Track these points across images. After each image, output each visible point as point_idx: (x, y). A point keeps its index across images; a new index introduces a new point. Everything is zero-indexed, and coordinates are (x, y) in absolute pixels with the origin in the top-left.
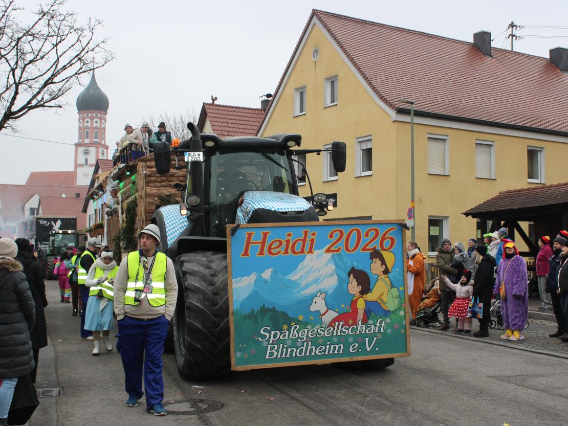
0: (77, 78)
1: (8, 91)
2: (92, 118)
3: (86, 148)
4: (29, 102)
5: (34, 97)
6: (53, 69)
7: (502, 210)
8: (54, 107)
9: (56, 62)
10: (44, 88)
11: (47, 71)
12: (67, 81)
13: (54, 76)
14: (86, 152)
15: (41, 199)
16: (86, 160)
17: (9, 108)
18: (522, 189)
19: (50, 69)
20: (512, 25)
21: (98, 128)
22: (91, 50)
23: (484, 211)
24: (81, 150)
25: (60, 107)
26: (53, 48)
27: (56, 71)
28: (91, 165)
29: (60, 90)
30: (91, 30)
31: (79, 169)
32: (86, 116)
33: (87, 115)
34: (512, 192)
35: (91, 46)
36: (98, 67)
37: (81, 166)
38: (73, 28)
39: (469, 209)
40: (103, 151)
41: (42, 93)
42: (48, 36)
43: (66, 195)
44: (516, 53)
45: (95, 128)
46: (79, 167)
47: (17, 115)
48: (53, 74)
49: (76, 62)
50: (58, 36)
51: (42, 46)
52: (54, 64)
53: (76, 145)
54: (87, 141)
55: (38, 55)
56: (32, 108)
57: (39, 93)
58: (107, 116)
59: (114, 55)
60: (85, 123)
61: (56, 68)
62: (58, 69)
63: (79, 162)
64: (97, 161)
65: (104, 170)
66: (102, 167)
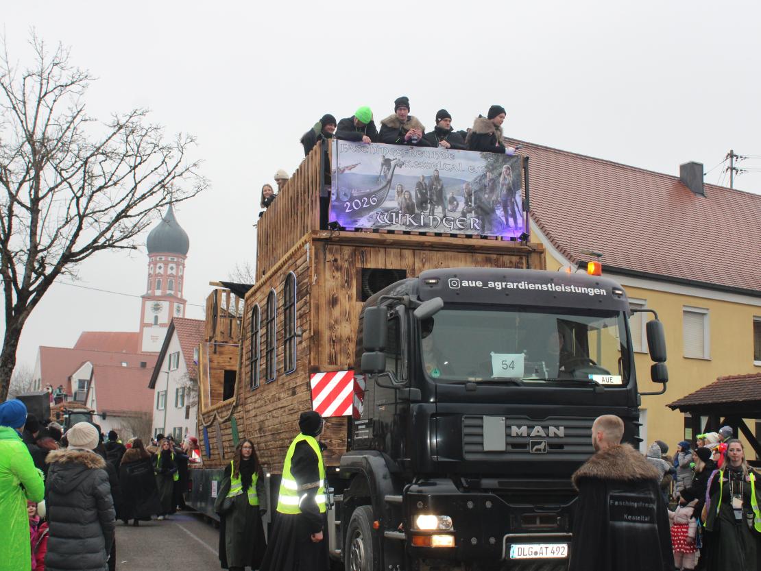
0: (159, 210)
1: (68, 226)
2: (166, 264)
3: (156, 302)
4: (95, 241)
5: (102, 234)
6: (128, 198)
7: (722, 404)
8: (127, 247)
9: (133, 189)
10: (116, 222)
11: (121, 201)
12: (146, 214)
13: (129, 207)
14: (157, 308)
15: (94, 370)
16: (156, 318)
17: (69, 248)
18: (749, 374)
19: (125, 198)
20: (731, 155)
21: (173, 276)
22: (179, 176)
23: (697, 403)
24: (150, 304)
25: (134, 248)
26: (131, 171)
27: (132, 201)
28: (162, 325)
29: (135, 226)
30: (181, 149)
31: (145, 329)
32: (158, 259)
33: (161, 258)
34: (734, 378)
35: (178, 171)
36: (187, 198)
37: (149, 325)
38: (158, 146)
39: (676, 400)
40: (178, 307)
41: (112, 229)
42: (124, 155)
43: (127, 363)
44: (737, 192)
45: (169, 276)
46: (147, 326)
47: (78, 258)
48: (128, 204)
49: (159, 190)
50: (136, 156)
51: (117, 168)
52: (130, 192)
53: (143, 297)
54: (158, 293)
55: (110, 180)
56: (98, 248)
57: (108, 229)
58: (186, 261)
59: (208, 183)
60: (157, 268)
61: (132, 197)
62: (135, 199)
63: (146, 321)
64: (172, 320)
65: (181, 332)
66: (178, 329)
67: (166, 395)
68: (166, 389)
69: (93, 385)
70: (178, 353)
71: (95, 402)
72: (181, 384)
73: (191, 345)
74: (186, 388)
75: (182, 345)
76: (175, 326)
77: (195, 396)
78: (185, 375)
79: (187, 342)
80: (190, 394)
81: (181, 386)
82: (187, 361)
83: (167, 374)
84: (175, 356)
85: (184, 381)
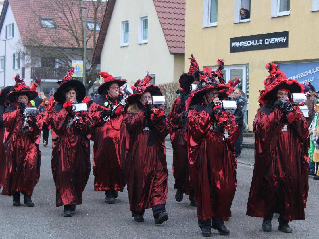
65: (15, 6)
66: (12, 4)
67: (4, 59)
68: (4, 55)
70: (13, 24)
72: (17, 49)
73: (23, 18)
74: (21, 53)
75: (16, 18)
76: (9, 2)
77: (28, 59)
78: (19, 42)
79: (20, 15)
80: (25, 58)
81: (16, 51)
82: (21, 30)
83: (4, 42)
84: (10, 27)
85: (19, 47)
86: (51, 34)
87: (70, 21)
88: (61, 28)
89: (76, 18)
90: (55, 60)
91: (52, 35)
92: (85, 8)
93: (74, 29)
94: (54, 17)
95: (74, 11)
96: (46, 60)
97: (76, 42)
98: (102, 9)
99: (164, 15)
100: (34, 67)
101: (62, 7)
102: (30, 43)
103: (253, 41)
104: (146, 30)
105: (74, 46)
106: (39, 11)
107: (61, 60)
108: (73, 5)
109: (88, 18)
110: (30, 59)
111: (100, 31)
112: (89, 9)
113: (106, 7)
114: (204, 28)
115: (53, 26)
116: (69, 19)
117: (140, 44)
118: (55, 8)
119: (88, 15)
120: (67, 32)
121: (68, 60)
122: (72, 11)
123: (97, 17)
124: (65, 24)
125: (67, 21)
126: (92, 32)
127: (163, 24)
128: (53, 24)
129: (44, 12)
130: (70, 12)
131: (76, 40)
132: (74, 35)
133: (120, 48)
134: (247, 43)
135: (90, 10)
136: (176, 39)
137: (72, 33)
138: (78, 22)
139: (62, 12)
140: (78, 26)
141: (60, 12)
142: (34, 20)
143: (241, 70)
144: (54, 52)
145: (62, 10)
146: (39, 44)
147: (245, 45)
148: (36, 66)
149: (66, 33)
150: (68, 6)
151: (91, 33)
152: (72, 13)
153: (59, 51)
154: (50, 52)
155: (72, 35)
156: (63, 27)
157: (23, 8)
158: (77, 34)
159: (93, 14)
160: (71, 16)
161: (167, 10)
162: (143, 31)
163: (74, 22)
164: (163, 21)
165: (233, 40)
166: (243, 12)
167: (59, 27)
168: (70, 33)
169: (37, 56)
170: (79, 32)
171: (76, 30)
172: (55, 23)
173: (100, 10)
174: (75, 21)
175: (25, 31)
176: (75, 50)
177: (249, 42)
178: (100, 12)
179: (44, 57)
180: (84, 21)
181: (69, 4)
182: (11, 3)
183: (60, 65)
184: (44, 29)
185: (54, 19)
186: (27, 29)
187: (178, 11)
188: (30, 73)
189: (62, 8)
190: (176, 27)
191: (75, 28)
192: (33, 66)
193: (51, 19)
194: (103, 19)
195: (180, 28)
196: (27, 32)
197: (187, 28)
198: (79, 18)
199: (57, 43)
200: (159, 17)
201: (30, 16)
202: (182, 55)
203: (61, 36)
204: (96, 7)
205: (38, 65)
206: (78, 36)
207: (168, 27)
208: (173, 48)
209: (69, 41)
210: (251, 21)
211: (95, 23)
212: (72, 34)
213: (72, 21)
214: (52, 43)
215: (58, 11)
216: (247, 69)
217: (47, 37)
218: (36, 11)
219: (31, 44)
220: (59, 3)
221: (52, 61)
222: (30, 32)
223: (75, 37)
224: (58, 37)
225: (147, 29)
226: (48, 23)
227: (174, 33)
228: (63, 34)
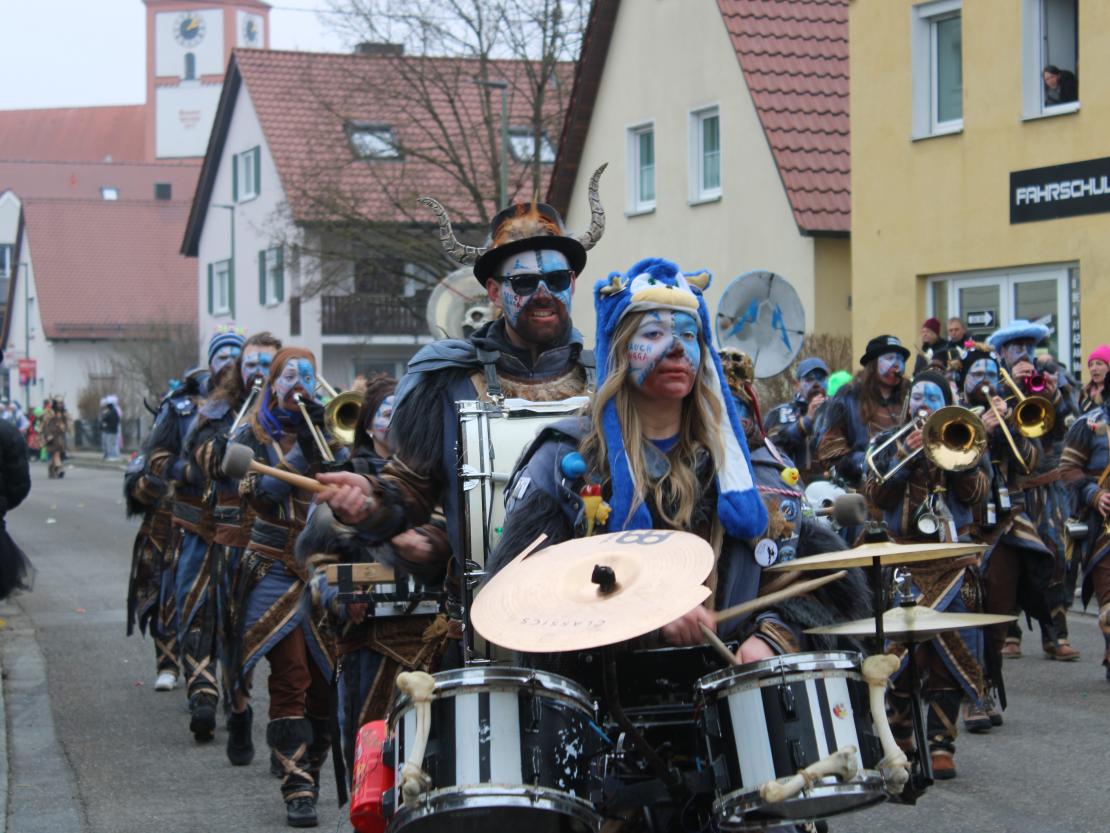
3: (185, 16)
14: (189, 31)
15: (26, 210)
16: (190, 60)
24: (169, 22)
28: (207, 80)
31: (164, 95)
37: (172, 81)
40: (250, 23)
43: (118, 191)
46: (166, 85)
63: (162, 70)
64: (232, 58)
65: (261, 89)
66: (251, 81)
67: (231, 271)
68: (227, 255)
69: (26, 256)
70: (257, 150)
71: (35, 304)
72: (272, 236)
73: (291, 126)
74: (285, 247)
75: (265, 128)
76: (243, 74)
77: (311, 267)
78: (280, 212)
79: (280, 118)
80: (299, 264)
81: (271, 243)
82: (284, 170)
83: (228, 212)
84: (247, 160)
85: (281, 229)
86: (387, 178)
87: (450, 132)
88: (421, 157)
89: (470, 121)
90: (402, 267)
91: (390, 184)
92: (503, 87)
93: (464, 160)
94: (397, 119)
95: (463, 98)
96: (371, 268)
97: (474, 205)
98: (559, 88)
99: (776, 102)
100: (332, 294)
101: (423, 86)
102: (317, 213)
103: (1092, 181)
104: (712, 156)
105: (468, 218)
106: (345, 102)
107: (422, 268)
108: (461, 77)
109: (512, 120)
110: (316, 268)
111: (557, 163)
112: (515, 88)
113: (571, 80)
114: (916, 141)
115: (394, 153)
116: (446, 124)
117: (695, 206)
118: (400, 89)
119: (511, 110)
120: (441, 169)
121: (448, 265)
122: (456, 98)
123: (544, 114)
124: (433, 144)
125: (440, 132)
126: (526, 168)
127: (773, 131)
128: (394, 146)
129: (362, 105)
130: (451, 101)
131: (471, 198)
132: (465, 181)
133: (625, 220)
134: (1069, 187)
135: (516, 92)
136: (819, 181)
137: (460, 175)
138: (477, 136)
139: (424, 103)
140: (479, 147)
141: (418, 101)
142: (328, 132)
143: (1054, 283)
144: (399, 240)
145: (421, 94)
146: (347, 216)
147: (1063, 197)
148: (340, 292)
149: (438, 174)
150: (444, 82)
151: (524, 172)
152: (458, 104)
153: (417, 237)
154: (384, 240)
155: (457, 182)
156: (427, 153)
157: (289, 93)
158: (474, 178)
159: (528, 106)
160: (456, 113)
161: (783, 83)
162: (705, 157)
163: (463, 134)
164: (773, 120)
165: (1019, 179)
166: (1052, 79)
167: (412, 153)
168: (451, 172)
169: (342, 256)
170: (482, 168)
171: (472, 164)
172: (401, 141)
173: (551, 90)
174: (467, 132)
175: (298, 171)
176: (471, 232)
177: (1076, 183)
178: (553, 97)
179: (366, 261)
180: (499, 131)
181: (447, 73)
182: (249, 78)
183: (421, 286)
184: (364, 162)
185: (395, 130)
186: (306, 163)
187: (824, 85)
188: (319, 316)
189: (421, 89)
190: (818, 142)
191: (470, 157)
192: (329, 292)
193: (385, 129)
194: (563, 120)
195: (833, 143)
196: (304, 175)
197: (855, 144)
198: (481, 119)
199: (407, 210)
200: (758, 108)
201: (312, 119)
202: (844, 237)
203: (422, 185)
204: (539, 80)
205: (346, 286)
206: (480, 182)
207: (789, 140)
208: (809, 213)
209: (448, 200)
210: (1083, 112)
211: (538, 136)
212: (458, 178)
213: (458, 131)
214: (390, 210)
215: (407, 98)
216: (1074, 282)
217: (375, 191)
218: (335, 100)
219: (320, 217)
220: (413, 70)
221: (394, 272)
222: (317, 175)
223: (469, 186)
224: (412, 188)
225: (716, 152)
226: (374, 143)
227: (811, 161)
228: (428, 179)
